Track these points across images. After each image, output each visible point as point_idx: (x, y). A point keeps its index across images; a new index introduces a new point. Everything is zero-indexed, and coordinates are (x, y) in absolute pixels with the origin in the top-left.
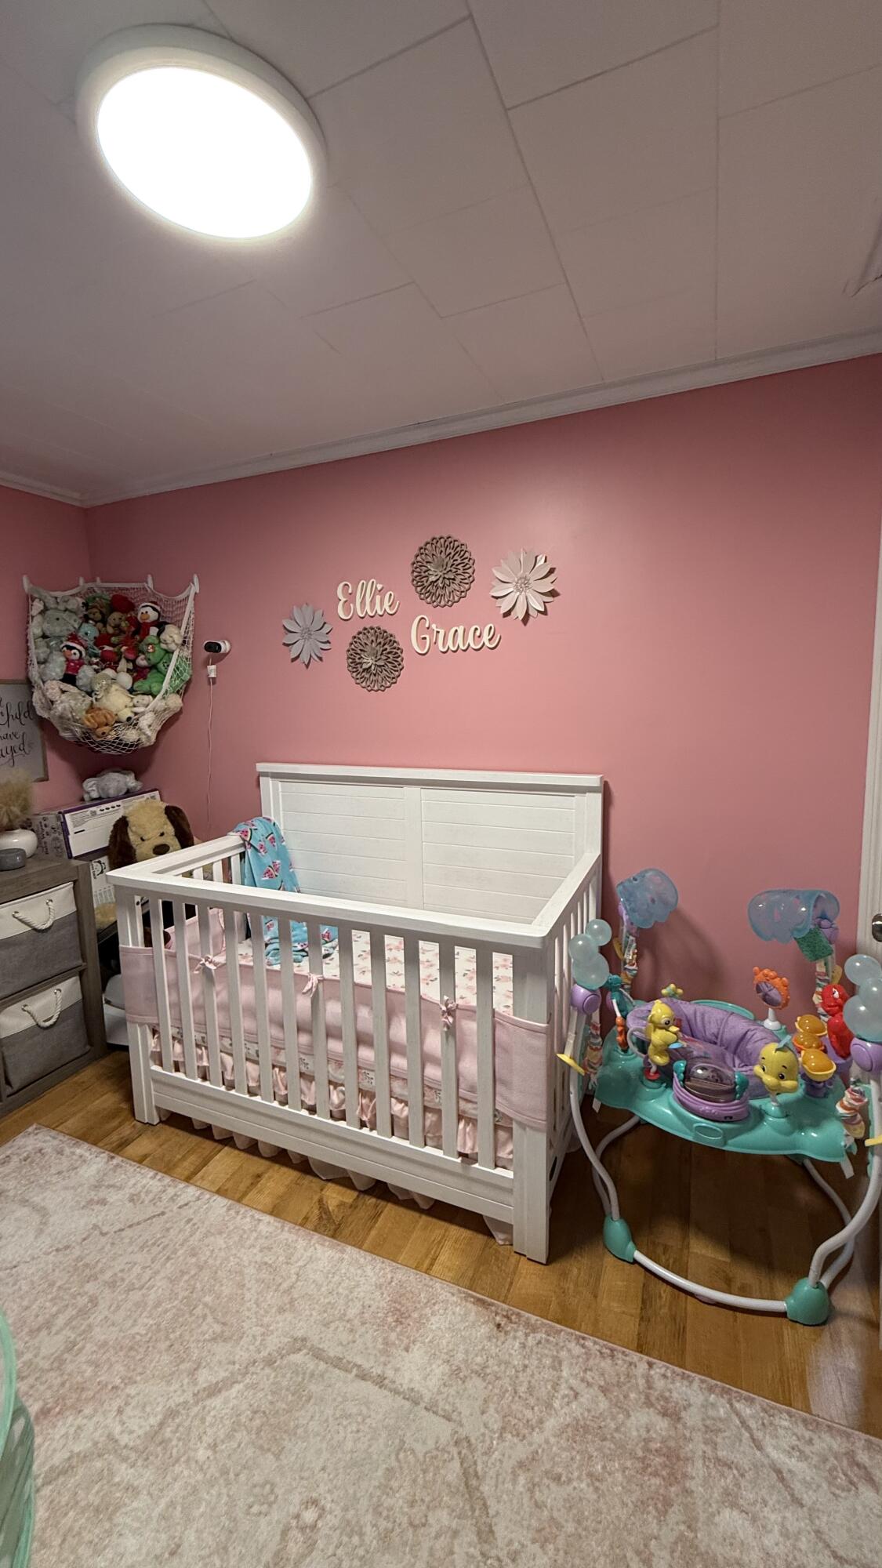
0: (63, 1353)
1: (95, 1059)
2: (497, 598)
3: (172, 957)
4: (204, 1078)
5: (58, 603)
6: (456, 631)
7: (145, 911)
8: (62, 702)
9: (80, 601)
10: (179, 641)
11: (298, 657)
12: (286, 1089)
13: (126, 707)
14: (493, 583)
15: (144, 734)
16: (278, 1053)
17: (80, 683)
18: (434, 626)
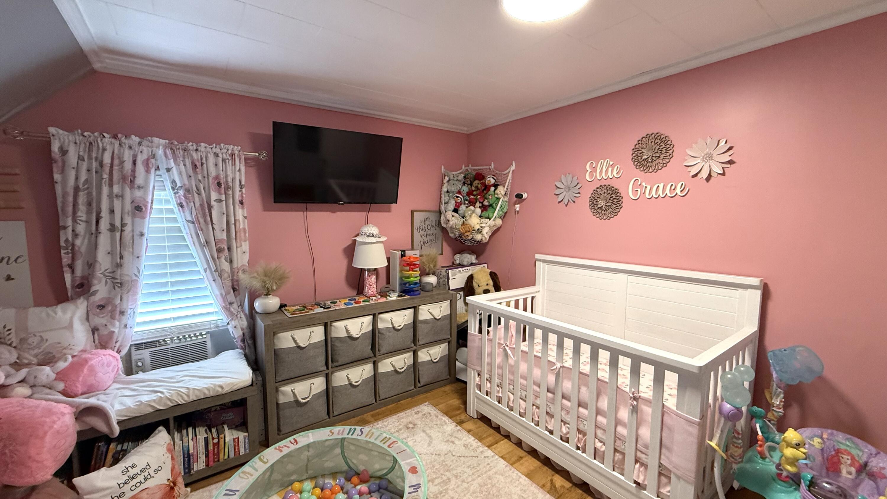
0: (438, 494)
1: (451, 383)
2: (688, 166)
3: (490, 340)
4: (499, 402)
5: (454, 177)
6: (658, 186)
7: (480, 318)
8: (452, 221)
9: (463, 175)
10: (503, 193)
11: (562, 201)
12: (539, 418)
13: (478, 224)
14: (686, 158)
15: (484, 237)
16: (536, 399)
17: (460, 212)
18: (644, 184)
